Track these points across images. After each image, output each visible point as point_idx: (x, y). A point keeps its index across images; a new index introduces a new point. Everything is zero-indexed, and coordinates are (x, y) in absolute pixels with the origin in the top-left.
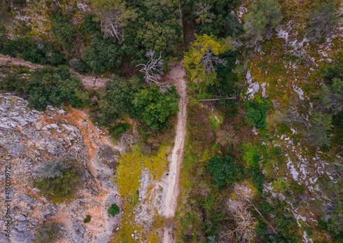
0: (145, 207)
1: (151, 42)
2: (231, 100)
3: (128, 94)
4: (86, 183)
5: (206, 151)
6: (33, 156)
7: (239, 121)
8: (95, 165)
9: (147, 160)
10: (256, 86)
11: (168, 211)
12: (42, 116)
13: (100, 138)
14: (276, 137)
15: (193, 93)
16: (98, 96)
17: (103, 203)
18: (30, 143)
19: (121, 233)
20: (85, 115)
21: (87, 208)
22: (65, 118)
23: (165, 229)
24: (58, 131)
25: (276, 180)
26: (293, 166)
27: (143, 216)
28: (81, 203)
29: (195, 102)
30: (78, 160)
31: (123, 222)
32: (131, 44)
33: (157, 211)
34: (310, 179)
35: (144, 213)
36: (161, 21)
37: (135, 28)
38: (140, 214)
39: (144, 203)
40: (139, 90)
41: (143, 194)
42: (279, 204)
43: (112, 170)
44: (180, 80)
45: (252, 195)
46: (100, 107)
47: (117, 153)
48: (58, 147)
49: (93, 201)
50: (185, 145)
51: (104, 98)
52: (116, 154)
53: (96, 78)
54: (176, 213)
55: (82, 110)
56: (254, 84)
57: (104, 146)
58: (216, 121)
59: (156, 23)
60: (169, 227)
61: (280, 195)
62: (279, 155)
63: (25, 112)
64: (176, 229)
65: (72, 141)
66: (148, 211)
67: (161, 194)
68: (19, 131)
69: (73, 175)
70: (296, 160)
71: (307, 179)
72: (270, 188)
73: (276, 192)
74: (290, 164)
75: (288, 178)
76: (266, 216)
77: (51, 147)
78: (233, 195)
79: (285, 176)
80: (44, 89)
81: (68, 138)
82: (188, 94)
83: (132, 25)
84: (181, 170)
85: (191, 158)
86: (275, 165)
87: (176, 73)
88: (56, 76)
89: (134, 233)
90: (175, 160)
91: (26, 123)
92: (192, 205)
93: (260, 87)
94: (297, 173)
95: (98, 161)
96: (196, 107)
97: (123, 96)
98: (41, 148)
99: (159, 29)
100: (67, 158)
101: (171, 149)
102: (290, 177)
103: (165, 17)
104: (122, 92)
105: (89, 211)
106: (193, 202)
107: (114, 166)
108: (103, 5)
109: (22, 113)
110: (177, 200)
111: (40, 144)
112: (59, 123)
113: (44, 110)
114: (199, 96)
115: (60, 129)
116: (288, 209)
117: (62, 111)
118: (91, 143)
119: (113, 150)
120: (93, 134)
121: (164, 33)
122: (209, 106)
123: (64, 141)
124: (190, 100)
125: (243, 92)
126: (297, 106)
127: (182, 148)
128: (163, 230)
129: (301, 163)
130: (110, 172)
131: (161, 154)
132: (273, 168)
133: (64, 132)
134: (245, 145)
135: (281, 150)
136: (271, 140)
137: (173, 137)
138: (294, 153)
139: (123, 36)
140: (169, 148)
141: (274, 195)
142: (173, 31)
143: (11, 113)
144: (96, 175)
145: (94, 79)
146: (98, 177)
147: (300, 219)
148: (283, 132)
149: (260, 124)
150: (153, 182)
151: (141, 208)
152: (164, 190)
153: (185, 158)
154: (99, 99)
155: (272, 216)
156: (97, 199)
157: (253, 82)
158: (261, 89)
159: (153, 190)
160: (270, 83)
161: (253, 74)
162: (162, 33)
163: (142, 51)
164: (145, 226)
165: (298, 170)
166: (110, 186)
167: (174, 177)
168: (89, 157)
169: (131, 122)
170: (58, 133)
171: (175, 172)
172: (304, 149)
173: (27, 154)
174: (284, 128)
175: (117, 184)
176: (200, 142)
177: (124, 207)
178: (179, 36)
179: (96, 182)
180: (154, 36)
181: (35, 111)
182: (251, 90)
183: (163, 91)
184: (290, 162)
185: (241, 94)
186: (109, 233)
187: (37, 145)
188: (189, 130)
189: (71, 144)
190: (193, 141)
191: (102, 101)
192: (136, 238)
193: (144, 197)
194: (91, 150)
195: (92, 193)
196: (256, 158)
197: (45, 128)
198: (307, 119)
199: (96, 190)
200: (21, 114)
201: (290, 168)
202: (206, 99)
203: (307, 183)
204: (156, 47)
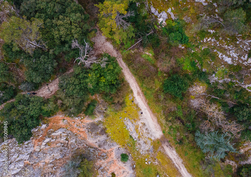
0: (141, 142)
1: (68, 35)
2: (150, 35)
3: (80, 83)
4: (95, 156)
5: (156, 80)
6: (50, 169)
7: (165, 46)
8: (92, 141)
9: (122, 113)
10: (164, 15)
11: (158, 134)
12: (34, 140)
13: (82, 122)
14: (200, 42)
15: (120, 47)
16: (60, 98)
17: (115, 159)
18: (41, 164)
19: (138, 167)
20: (61, 116)
21: (108, 170)
22: (50, 129)
23: (163, 145)
24: (52, 141)
25: (216, 71)
26: (224, 56)
27: (144, 148)
28: (102, 171)
29: (126, 52)
30: (80, 147)
31: (135, 160)
32: (55, 45)
33: (150, 139)
34: (242, 58)
35: (143, 145)
36: (63, 12)
37: (48, 32)
38: (142, 148)
39: (139, 140)
40: (86, 75)
41: (135, 135)
42: (228, 85)
43: (104, 135)
44: (105, 44)
45: (205, 89)
46: (68, 104)
47: (100, 122)
48: (61, 151)
49: (108, 163)
50: (139, 86)
51: (66, 97)
52: (100, 124)
53: (47, 85)
54: (164, 132)
55: (56, 115)
56: (161, 14)
57: (88, 125)
58: (148, 56)
59: (61, 17)
60: (164, 142)
61: (226, 79)
62: (209, 54)
63: (21, 149)
64: (169, 141)
65: (66, 140)
66: (145, 143)
67: (146, 128)
68: (28, 164)
69: (87, 163)
70: (224, 51)
71: (239, 58)
72: (216, 78)
73: (221, 79)
74: (221, 55)
75: (225, 65)
76: (223, 98)
77: (57, 155)
78: (192, 97)
79: (222, 65)
80: (19, 122)
81: (63, 140)
82: (117, 50)
83: (45, 31)
84: (148, 104)
85: (149, 92)
86: (210, 61)
87: (99, 41)
88: (20, 107)
89: (146, 161)
90: (140, 100)
91: (28, 156)
92: (170, 121)
93: (167, 13)
94: (230, 59)
95: (92, 137)
96: (129, 55)
97: (78, 88)
98: (51, 161)
99: (67, 20)
100: (72, 152)
101: (132, 95)
102: (226, 63)
103: (64, 7)
104: (75, 85)
105: (110, 170)
106: (170, 119)
107: (104, 132)
108: (12, 34)
109: (20, 151)
110: (158, 123)
111: (48, 159)
112: (49, 135)
113: (32, 136)
114: (126, 46)
115: (53, 139)
116: (236, 85)
117: (44, 126)
118: (78, 130)
119: (96, 123)
120: (76, 124)
121: (72, 21)
122: (138, 49)
123: (61, 143)
124: (121, 53)
125: (156, 24)
126: (204, 12)
127: (139, 89)
128: (162, 147)
129: (230, 50)
130: (104, 137)
131: (128, 102)
132: (210, 65)
133: (56, 138)
134: (180, 60)
135: (209, 50)
136: (197, 47)
137: (128, 87)
138: (220, 46)
139: (44, 44)
140: (130, 95)
141: (221, 81)
142: (78, 14)
143: (13, 158)
144: (97, 146)
145: (47, 87)
146: (100, 146)
147: (248, 87)
148: (204, 37)
149: (183, 40)
150: (136, 124)
151: (139, 144)
152: (146, 123)
153: (145, 94)
154: (62, 100)
155: (228, 95)
156: (110, 159)
157: (159, 13)
158: (169, 15)
159: (139, 128)
160: (174, 6)
161: (156, 6)
162: (71, 22)
163: (67, 46)
164: (150, 152)
165: (229, 56)
166: (111, 145)
167: (147, 111)
168: (84, 139)
169: (94, 97)
170: (53, 143)
171: (146, 108)
172: (226, 40)
173: (45, 172)
174: (203, 34)
175: (114, 141)
176: (149, 78)
177: (129, 151)
178: (84, 14)
179: (100, 150)
180: (67, 28)
181: (27, 142)
182: (161, 20)
183: (103, 65)
184: (221, 54)
185: (156, 26)
186: (131, 172)
187: (47, 161)
188: (135, 75)
189: (67, 142)
190: (143, 80)
191: (66, 100)
192: (149, 163)
193: (137, 137)
194: (82, 134)
195: (104, 159)
196: (193, 64)
197: (42, 147)
198: (217, 17)
199: (105, 154)
200: (19, 153)
201: (223, 58)
202: (132, 45)
203: (241, 62)
204: (76, 36)
